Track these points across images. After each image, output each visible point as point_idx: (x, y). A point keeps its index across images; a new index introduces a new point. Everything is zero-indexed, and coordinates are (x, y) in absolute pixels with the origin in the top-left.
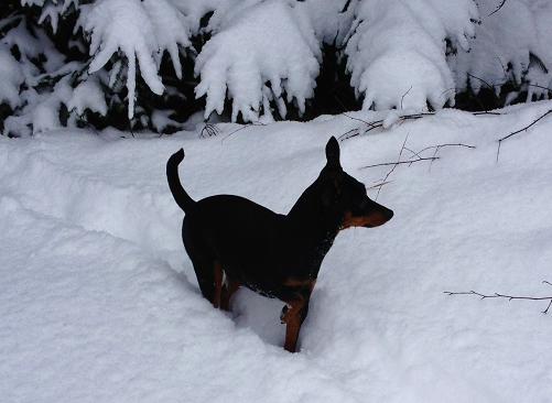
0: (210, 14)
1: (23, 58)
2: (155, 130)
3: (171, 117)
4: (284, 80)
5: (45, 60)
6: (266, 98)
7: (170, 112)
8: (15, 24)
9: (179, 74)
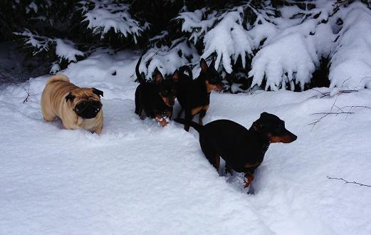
0: (265, 39)
1: (183, 56)
2: (232, 93)
3: (240, 87)
4: (294, 73)
5: (192, 58)
6: (284, 81)
7: (240, 85)
8: (182, 41)
9: (244, 66)
